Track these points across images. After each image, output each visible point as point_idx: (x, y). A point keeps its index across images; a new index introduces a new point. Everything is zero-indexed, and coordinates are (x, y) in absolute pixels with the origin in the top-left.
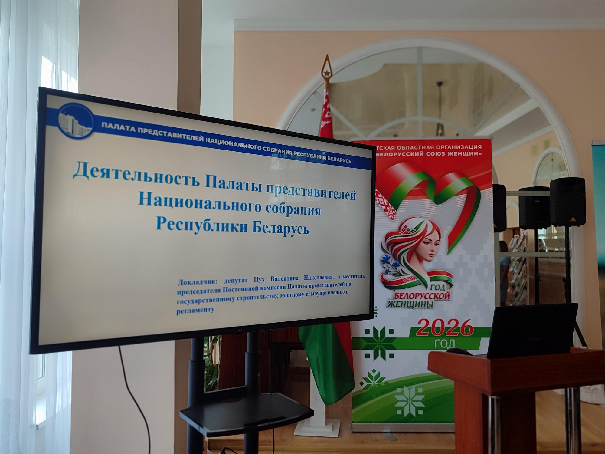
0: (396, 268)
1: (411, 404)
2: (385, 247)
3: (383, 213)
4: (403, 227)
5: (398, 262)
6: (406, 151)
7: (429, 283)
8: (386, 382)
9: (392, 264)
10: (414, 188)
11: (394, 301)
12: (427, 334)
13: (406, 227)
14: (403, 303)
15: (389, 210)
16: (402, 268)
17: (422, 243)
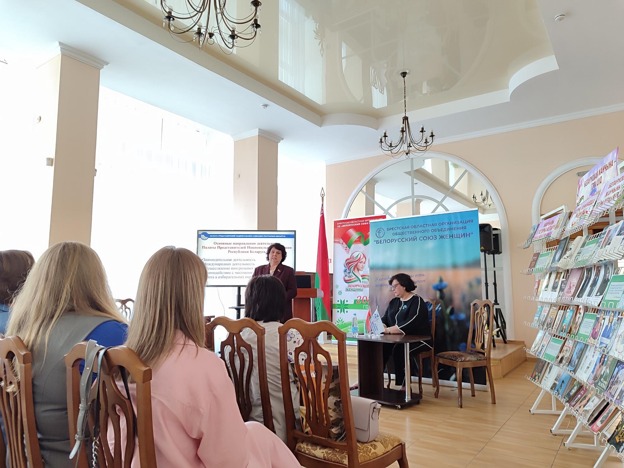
0: (349, 274)
2: (345, 265)
4: (352, 256)
5: (350, 272)
7: (361, 280)
8: (345, 323)
9: (348, 272)
10: (356, 239)
12: (360, 303)
13: (353, 256)
14: (352, 289)
15: (347, 249)
16: (351, 274)
17: (359, 263)
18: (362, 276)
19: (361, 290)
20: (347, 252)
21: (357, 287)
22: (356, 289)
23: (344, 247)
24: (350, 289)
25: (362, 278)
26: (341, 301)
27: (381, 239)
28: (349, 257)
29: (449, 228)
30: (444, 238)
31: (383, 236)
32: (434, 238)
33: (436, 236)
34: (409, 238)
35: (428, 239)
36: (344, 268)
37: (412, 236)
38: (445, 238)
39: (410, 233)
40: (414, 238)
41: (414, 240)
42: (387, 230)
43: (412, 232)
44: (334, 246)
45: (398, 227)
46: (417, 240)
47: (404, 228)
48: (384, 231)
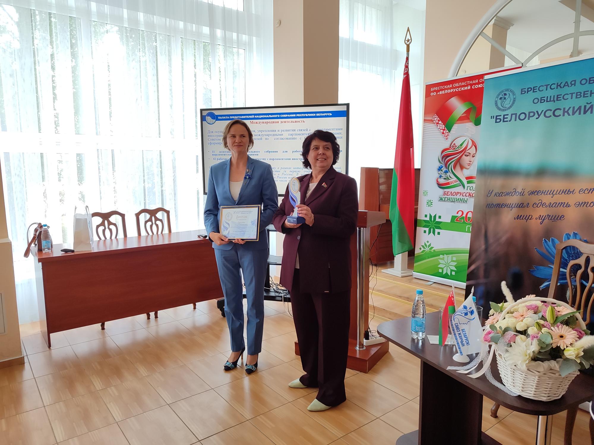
0: (446, 174)
1: (448, 267)
2: (440, 160)
3: (441, 135)
4: (452, 145)
5: (448, 170)
6: (458, 87)
7: (466, 185)
8: (434, 250)
9: (444, 171)
10: (462, 115)
11: (443, 197)
12: (461, 221)
13: (454, 144)
14: (449, 198)
15: (445, 133)
16: (450, 174)
17: (464, 155)
18: (467, 178)
19: (464, 201)
20: (445, 137)
21: (457, 195)
22: (457, 198)
23: (440, 129)
24: (446, 198)
25: (467, 181)
26: (431, 216)
27: (505, 113)
28: (447, 146)
31: (511, 107)
34: (574, 108)
36: (438, 165)
37: (581, 102)
39: (577, 95)
40: (585, 107)
41: (585, 112)
42: (522, 94)
43: (581, 93)
44: (424, 127)
45: (547, 86)
46: (591, 112)
47: (562, 85)
48: (514, 94)
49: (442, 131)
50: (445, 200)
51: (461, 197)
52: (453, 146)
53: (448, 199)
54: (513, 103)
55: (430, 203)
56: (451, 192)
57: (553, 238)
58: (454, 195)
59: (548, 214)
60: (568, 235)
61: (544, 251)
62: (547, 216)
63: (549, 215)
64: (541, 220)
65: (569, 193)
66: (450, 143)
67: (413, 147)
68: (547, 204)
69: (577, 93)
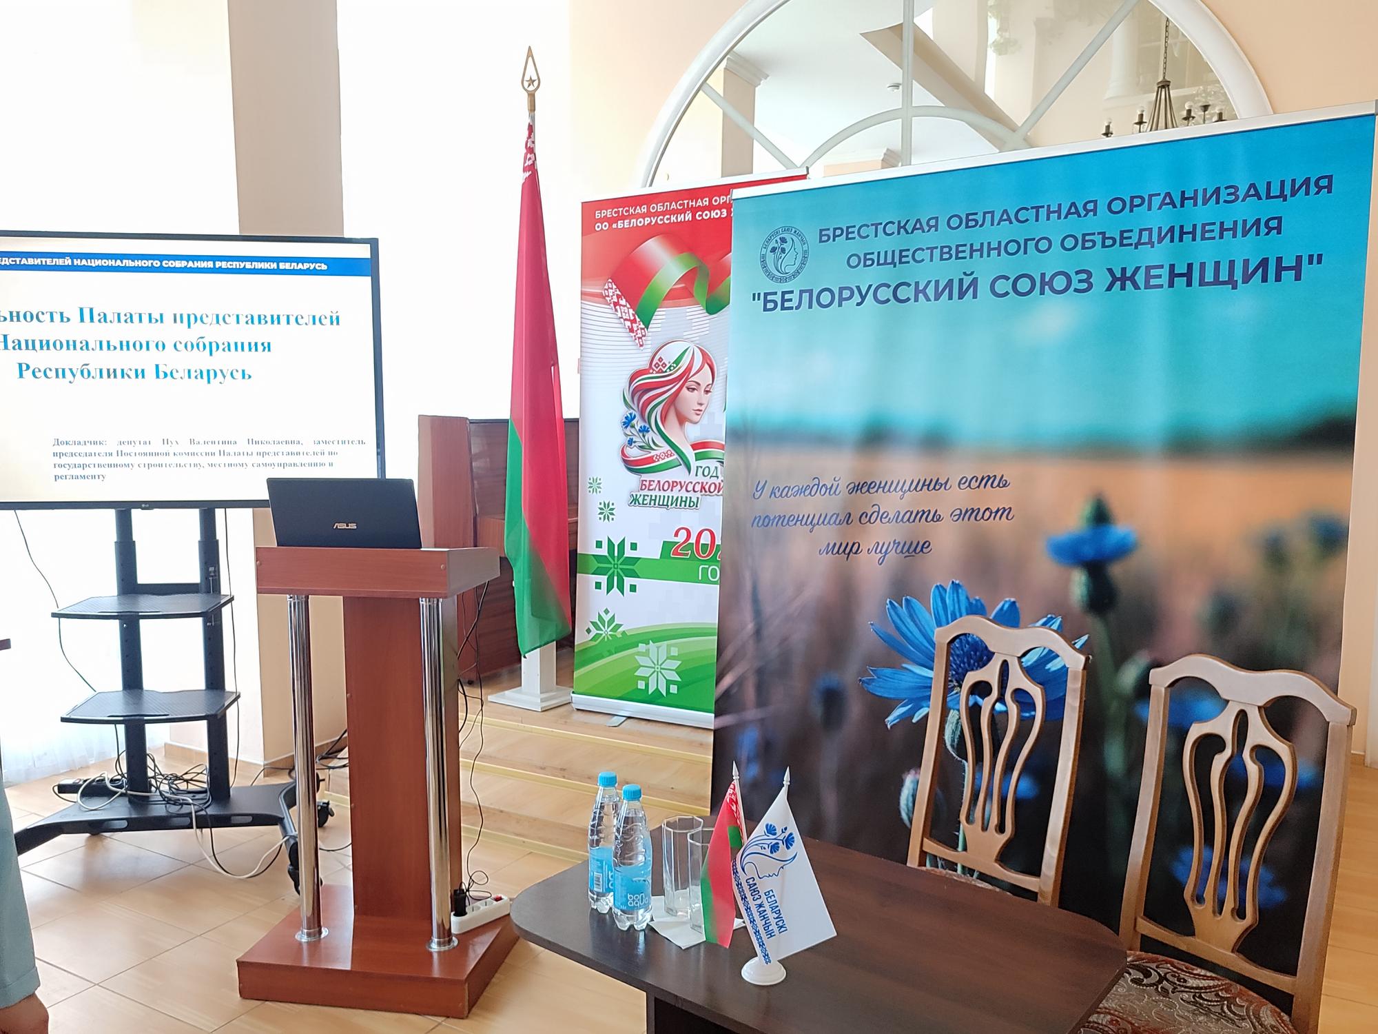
0: (644, 436)
1: (659, 674)
2: (628, 399)
3: (628, 335)
4: (657, 360)
5: (647, 426)
6: (664, 214)
7: (694, 464)
8: (624, 632)
9: (638, 428)
10: (674, 285)
11: (639, 494)
12: (687, 554)
13: (661, 359)
14: (653, 498)
15: (635, 329)
16: (652, 435)
17: (684, 389)
18: (694, 447)
19: (692, 504)
20: (637, 341)
21: (674, 489)
22: (673, 497)
23: (622, 320)
24: (646, 498)
25: (696, 454)
26: (611, 542)
27: (786, 287)
28: (642, 361)
29: (1172, 230)
30: (1136, 287)
31: (798, 272)
32: (1075, 284)
33: (1089, 274)
34: (937, 282)
35: (1042, 293)
36: (622, 411)
37: (951, 270)
38: (1142, 285)
39: (942, 253)
40: (961, 281)
41: (962, 295)
42: (821, 241)
43: (950, 249)
44: (584, 311)
45: (876, 225)
46: (975, 296)
47: (909, 227)
48: (803, 242)
49: (628, 324)
50: (645, 502)
51: (684, 494)
52: (657, 363)
53: (651, 500)
54: (803, 263)
55: (607, 511)
56: (659, 482)
57: (908, 597)
58: (665, 488)
59: (895, 540)
60: (941, 589)
61: (891, 630)
62: (892, 544)
63: (897, 542)
64: (880, 555)
65: (937, 487)
66: (651, 355)
67: (556, 363)
68: (891, 516)
69: (942, 247)
